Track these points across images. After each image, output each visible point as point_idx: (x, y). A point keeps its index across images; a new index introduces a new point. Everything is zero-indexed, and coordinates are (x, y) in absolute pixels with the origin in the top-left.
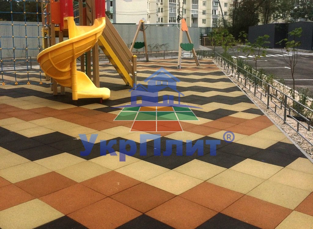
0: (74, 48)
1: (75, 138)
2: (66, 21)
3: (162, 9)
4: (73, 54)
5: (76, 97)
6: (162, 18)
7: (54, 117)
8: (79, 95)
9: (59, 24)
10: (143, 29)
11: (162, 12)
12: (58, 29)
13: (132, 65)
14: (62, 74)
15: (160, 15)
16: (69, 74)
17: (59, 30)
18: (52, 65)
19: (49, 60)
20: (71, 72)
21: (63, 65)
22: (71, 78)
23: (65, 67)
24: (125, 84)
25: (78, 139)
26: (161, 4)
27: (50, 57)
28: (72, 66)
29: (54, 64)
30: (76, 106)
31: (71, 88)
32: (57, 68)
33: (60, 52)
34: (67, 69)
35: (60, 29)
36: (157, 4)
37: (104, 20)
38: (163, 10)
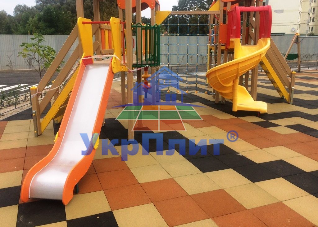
0: (239, 67)
1: (238, 153)
2: (232, 41)
3: (313, 18)
4: (238, 72)
5: (235, 109)
6: (312, 27)
7: (217, 126)
8: (239, 107)
9: (225, 44)
10: (298, 41)
11: (313, 21)
12: (223, 48)
13: (290, 81)
14: (225, 88)
15: (311, 24)
16: (232, 89)
17: (225, 49)
18: (219, 81)
19: (216, 77)
20: (233, 87)
21: (227, 81)
22: (233, 92)
23: (228, 83)
24: (280, 97)
25: (241, 155)
26: (313, 14)
27: (217, 74)
28: (234, 82)
29: (220, 81)
30: (236, 117)
31: (232, 100)
32: (222, 83)
33: (227, 70)
34: (231, 84)
35: (226, 47)
36: (309, 14)
37: (269, 41)
38: (315, 20)
